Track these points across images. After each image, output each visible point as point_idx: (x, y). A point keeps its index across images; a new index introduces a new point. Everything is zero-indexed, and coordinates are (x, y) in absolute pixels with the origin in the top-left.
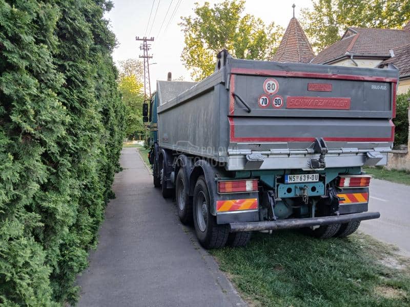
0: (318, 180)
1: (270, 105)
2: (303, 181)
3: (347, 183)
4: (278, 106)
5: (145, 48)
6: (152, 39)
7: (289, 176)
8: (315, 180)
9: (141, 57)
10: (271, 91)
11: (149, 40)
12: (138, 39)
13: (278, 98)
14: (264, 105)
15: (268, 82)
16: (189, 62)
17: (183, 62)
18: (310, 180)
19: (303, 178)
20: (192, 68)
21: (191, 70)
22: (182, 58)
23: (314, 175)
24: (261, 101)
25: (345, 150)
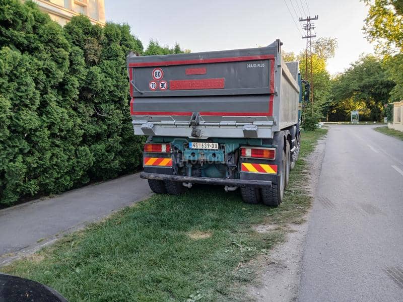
0: (217, 148)
1: (158, 88)
2: (204, 148)
3: (248, 153)
4: (163, 88)
5: (308, 28)
6: (316, 18)
7: (192, 143)
8: (214, 148)
9: (304, 38)
10: (158, 78)
11: (312, 19)
12: (301, 20)
13: (163, 83)
14: (153, 88)
15: (155, 71)
16: (373, 34)
17: (365, 35)
18: (210, 148)
19: (204, 146)
20: (377, 39)
21: (375, 43)
22: (364, 31)
23: (214, 144)
24: (151, 85)
25: (222, 123)
